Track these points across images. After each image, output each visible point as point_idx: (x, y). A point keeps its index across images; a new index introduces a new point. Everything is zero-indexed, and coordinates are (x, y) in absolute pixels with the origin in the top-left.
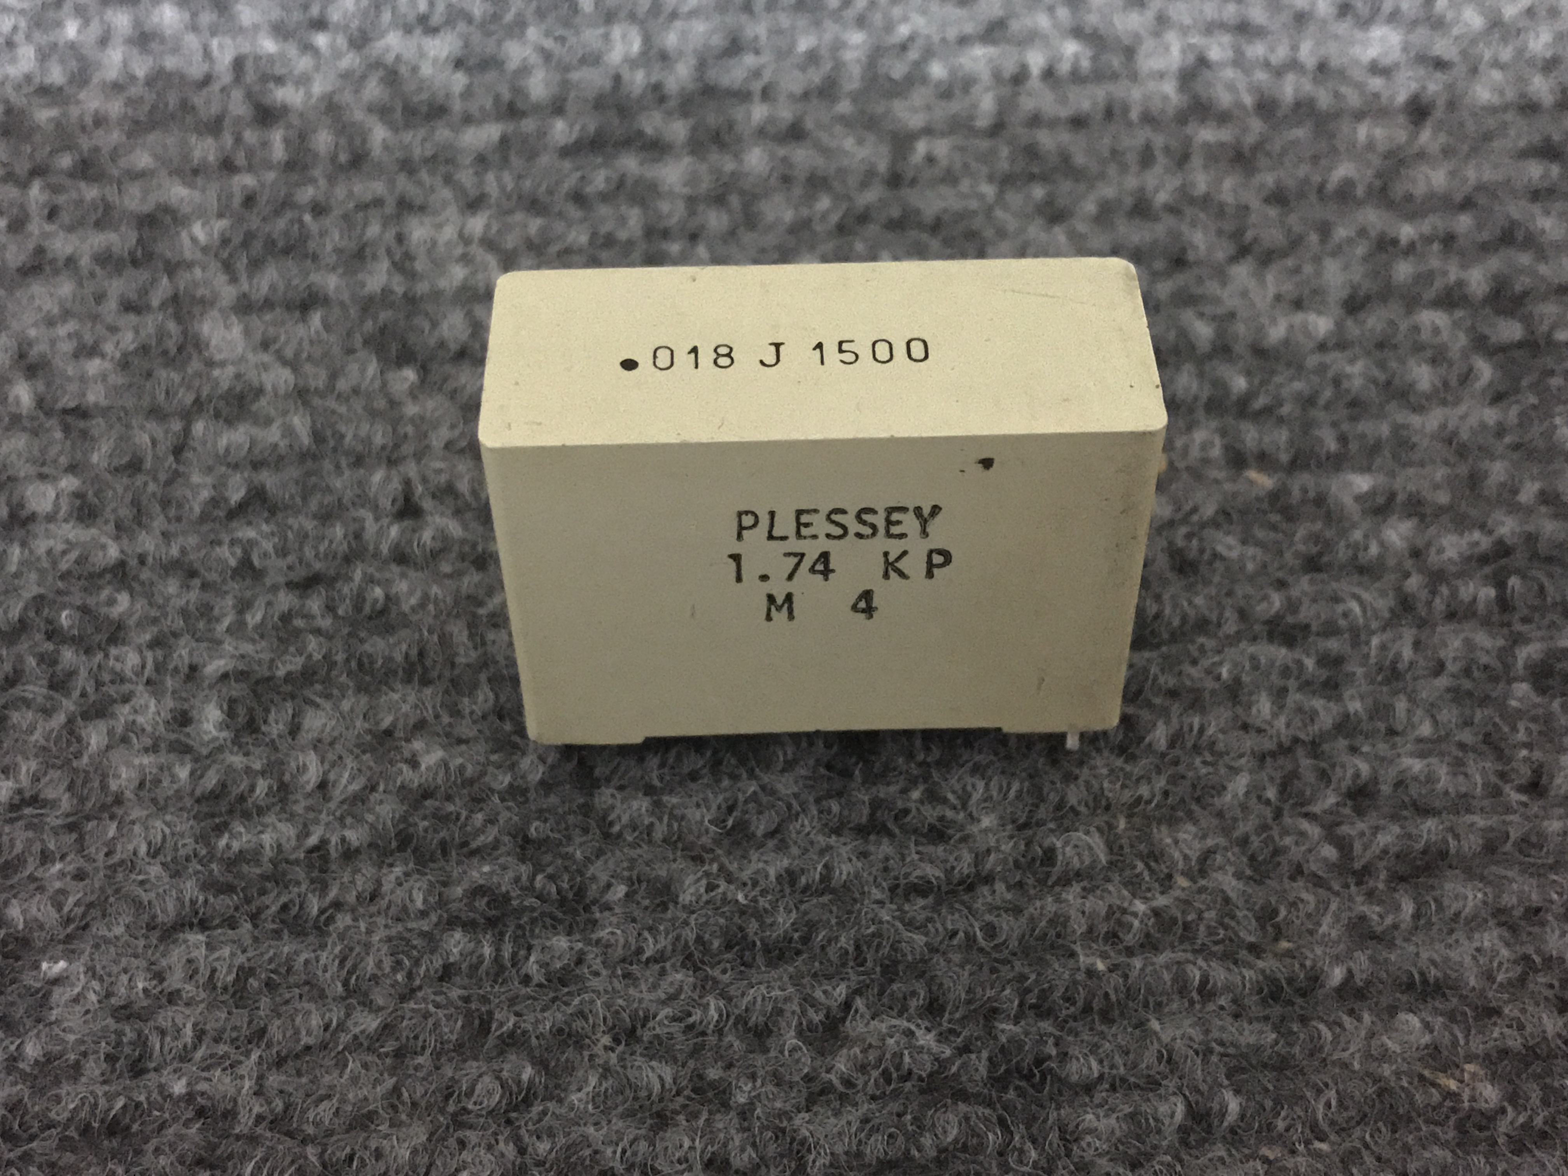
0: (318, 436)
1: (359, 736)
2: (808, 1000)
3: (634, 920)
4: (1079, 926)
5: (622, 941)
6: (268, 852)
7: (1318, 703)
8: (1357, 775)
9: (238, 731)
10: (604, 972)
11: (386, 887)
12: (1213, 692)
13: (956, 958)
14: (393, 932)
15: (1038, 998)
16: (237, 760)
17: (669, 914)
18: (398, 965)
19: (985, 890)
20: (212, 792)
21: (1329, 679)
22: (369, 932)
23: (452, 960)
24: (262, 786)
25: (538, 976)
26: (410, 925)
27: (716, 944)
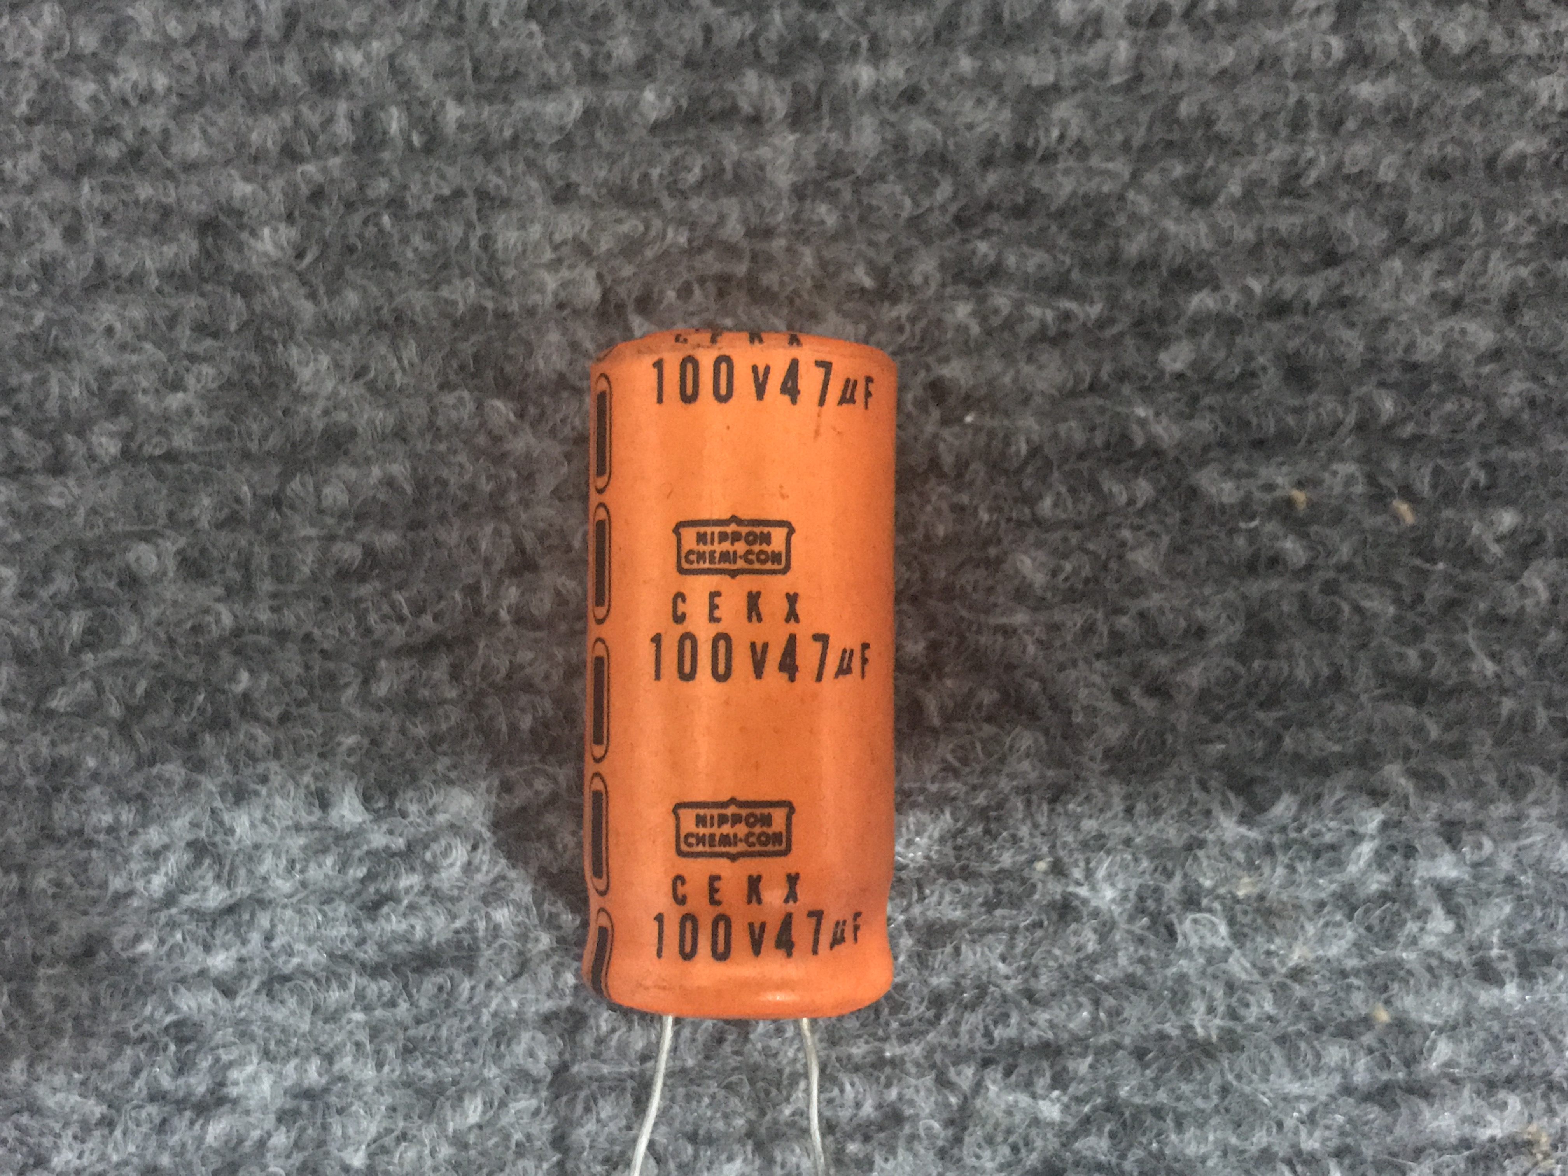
6: (419, 936)
9: (375, 812)
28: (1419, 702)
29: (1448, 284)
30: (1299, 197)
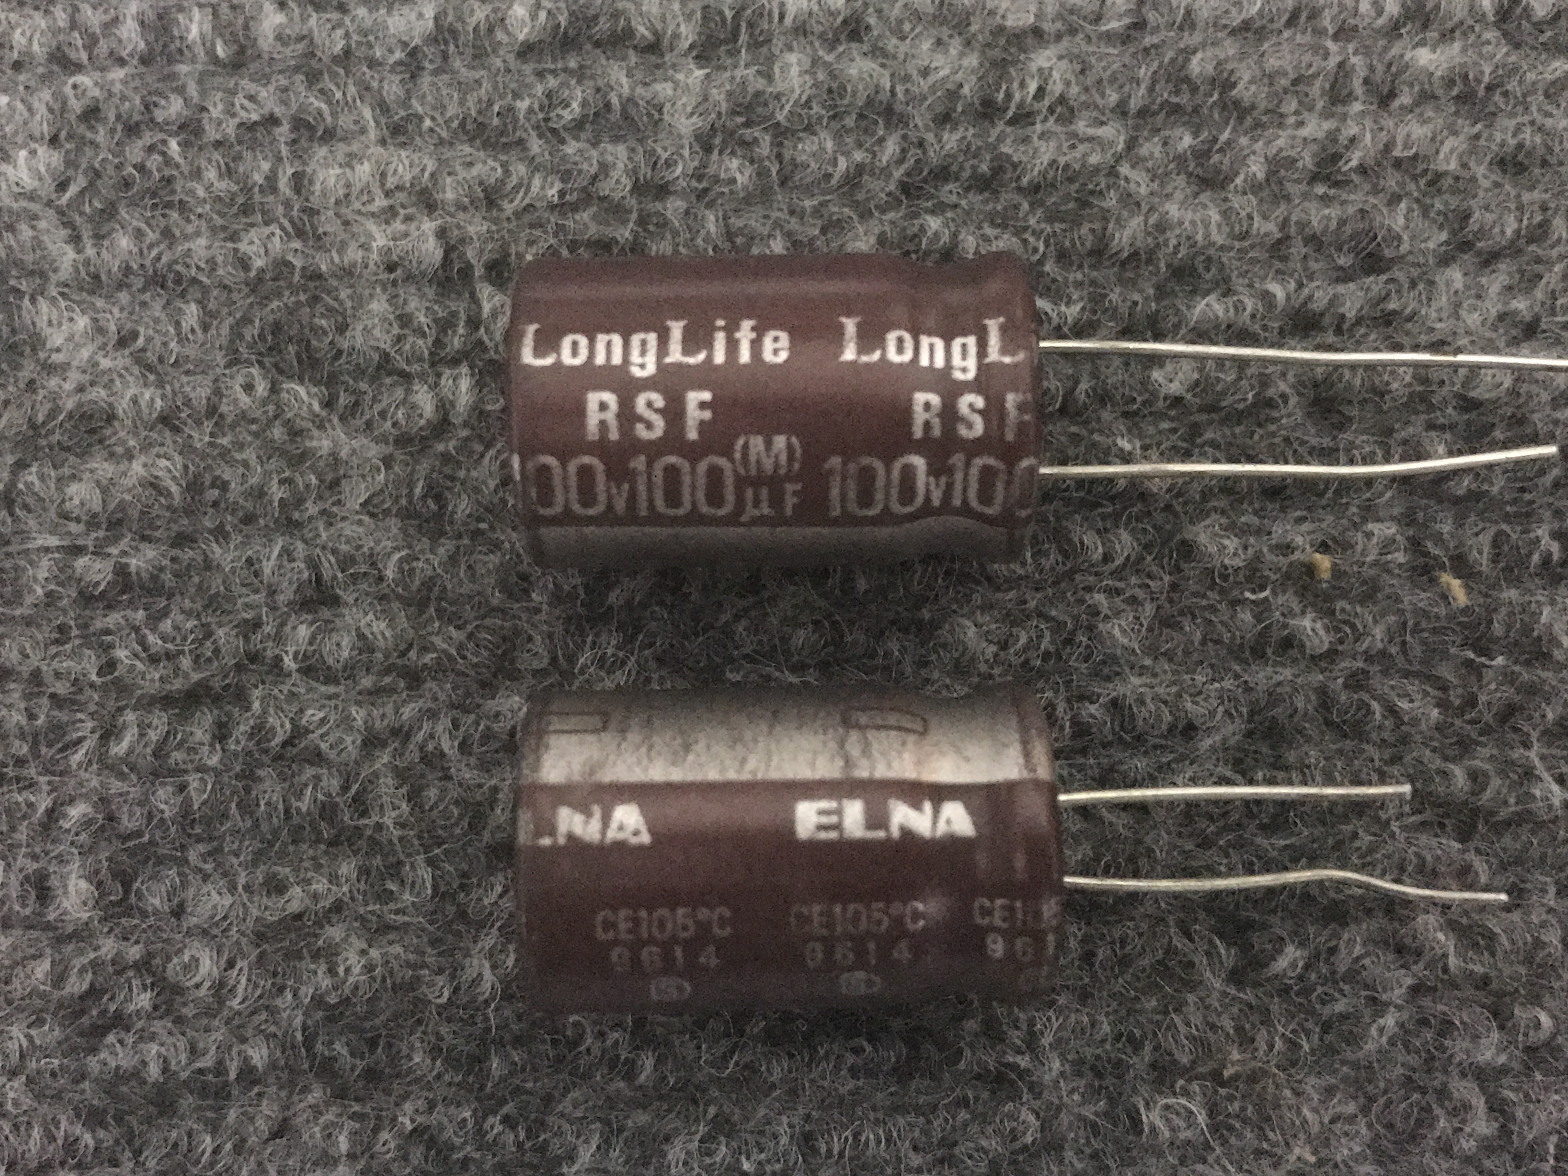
9: (108, 908)
28: (1465, 835)
29: (1520, 304)
30: (1336, 184)
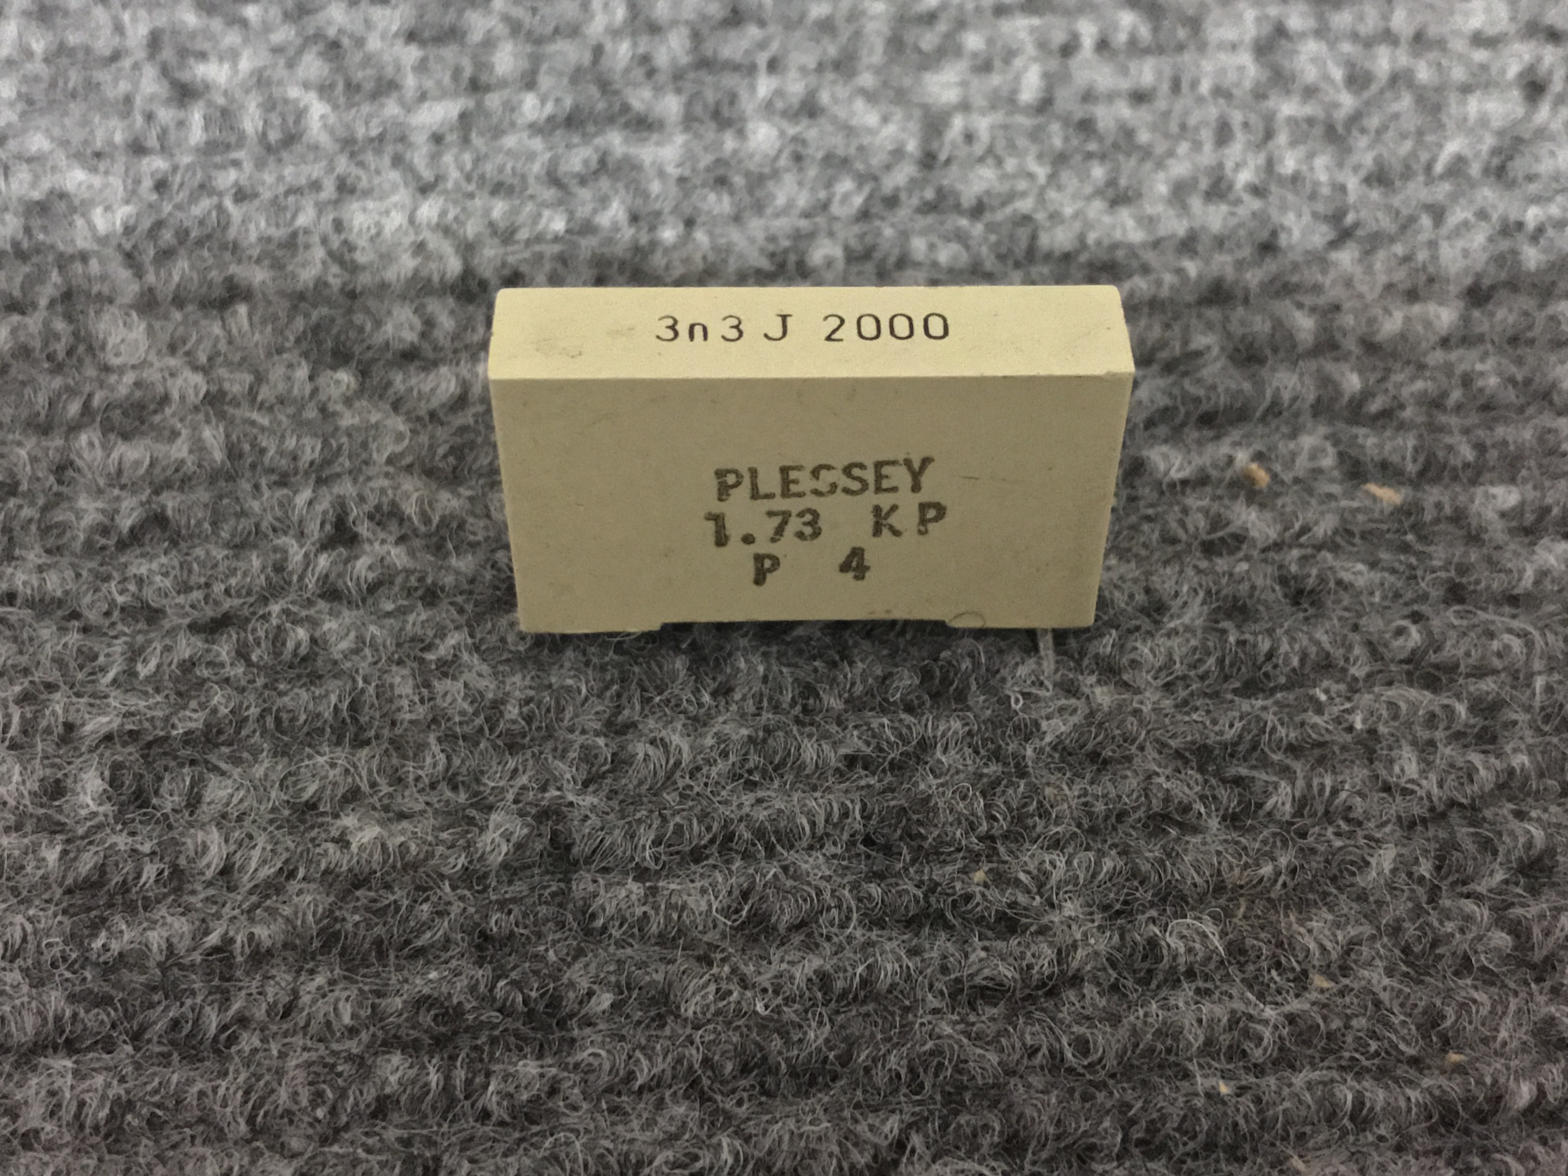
0: (233, 452)
1: (274, 810)
2: (850, 1138)
3: (622, 1038)
4: (1195, 1037)
5: (607, 1066)
6: (157, 954)
7: (1476, 758)
8: (1529, 845)
9: (122, 804)
10: (585, 1106)
11: (306, 999)
12: (1344, 748)
13: (1037, 1081)
14: (314, 1056)
15: (1147, 1130)
16: (122, 841)
17: (667, 1031)
18: (318, 1098)
19: (1071, 995)
20: (86, 879)
21: (1484, 728)
22: (282, 1055)
23: (388, 1090)
24: (150, 871)
25: (499, 1112)
26: (335, 1046)
27: (729, 1067)
